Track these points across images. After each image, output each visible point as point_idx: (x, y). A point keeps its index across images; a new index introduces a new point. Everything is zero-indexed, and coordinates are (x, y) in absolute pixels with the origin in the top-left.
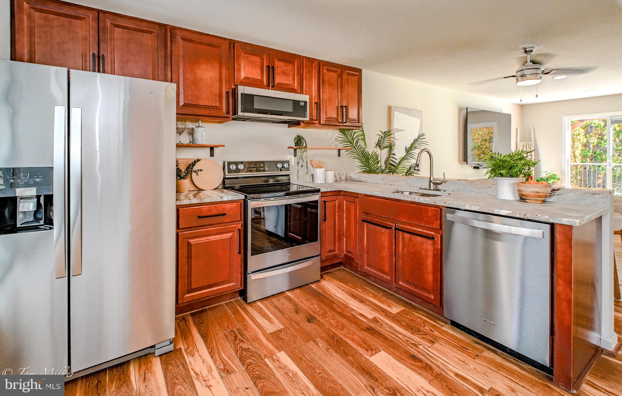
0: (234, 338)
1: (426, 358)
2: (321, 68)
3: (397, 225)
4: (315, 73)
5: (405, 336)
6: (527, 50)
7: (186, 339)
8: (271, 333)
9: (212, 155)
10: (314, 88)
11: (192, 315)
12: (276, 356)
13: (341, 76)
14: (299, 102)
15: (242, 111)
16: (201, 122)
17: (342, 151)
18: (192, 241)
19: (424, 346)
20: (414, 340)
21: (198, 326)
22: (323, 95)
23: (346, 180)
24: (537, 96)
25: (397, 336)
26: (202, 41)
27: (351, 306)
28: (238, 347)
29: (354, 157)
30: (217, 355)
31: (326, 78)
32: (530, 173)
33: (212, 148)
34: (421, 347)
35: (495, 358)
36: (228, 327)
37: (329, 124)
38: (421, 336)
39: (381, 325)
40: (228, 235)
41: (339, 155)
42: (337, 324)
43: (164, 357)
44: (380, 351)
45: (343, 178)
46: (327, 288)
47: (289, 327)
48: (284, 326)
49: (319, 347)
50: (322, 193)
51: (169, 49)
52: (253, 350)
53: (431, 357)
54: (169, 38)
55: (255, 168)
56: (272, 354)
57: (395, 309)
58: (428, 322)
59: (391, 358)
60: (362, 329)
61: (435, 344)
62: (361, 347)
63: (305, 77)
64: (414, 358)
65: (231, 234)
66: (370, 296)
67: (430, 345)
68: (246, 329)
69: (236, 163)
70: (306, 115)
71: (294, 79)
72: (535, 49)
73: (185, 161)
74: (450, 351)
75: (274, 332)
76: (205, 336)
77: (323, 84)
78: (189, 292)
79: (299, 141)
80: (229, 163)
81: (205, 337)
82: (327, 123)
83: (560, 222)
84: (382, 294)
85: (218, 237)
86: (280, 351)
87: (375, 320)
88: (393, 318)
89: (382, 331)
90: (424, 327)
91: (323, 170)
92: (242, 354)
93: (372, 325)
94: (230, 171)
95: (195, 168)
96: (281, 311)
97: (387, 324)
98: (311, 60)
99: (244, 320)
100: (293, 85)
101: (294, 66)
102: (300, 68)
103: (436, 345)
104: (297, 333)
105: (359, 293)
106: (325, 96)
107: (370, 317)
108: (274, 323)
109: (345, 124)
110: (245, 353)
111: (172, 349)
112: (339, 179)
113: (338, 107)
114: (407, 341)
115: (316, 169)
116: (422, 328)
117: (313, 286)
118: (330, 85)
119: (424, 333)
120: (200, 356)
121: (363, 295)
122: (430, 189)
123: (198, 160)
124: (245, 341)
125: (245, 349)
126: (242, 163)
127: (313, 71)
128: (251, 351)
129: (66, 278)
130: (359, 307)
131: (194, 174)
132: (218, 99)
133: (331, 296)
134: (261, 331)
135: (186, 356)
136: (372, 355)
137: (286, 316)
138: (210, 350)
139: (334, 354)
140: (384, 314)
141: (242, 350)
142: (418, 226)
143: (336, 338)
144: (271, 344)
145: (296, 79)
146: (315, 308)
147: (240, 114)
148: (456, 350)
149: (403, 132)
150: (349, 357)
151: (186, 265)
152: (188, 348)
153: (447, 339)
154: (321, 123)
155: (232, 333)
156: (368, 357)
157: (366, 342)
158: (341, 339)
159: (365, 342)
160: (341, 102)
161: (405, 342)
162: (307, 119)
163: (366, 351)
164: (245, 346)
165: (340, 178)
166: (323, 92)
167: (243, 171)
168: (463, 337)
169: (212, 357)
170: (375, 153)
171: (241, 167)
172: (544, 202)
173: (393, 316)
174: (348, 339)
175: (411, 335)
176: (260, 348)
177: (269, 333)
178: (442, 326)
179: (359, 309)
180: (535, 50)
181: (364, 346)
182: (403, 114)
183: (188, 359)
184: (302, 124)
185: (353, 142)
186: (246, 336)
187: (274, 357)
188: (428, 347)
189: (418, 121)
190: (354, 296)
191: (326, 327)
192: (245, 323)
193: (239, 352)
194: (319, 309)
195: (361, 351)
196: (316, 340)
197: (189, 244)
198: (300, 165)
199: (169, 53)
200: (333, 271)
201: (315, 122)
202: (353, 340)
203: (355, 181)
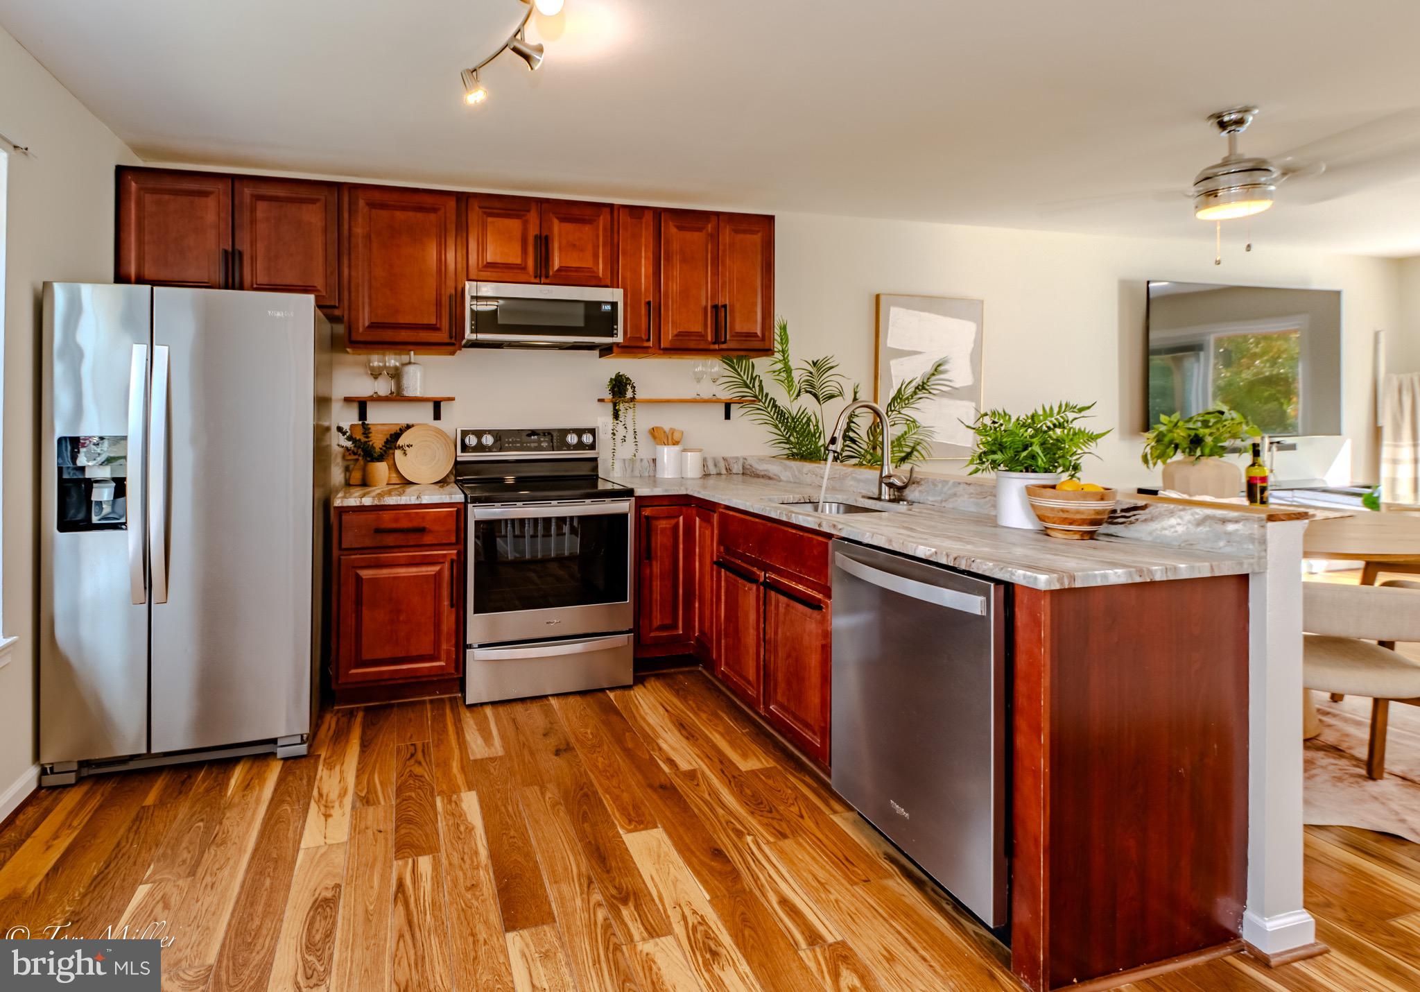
0: (409, 755)
1: (741, 860)
2: (663, 225)
3: (767, 575)
4: (646, 237)
5: (731, 813)
6: (1226, 119)
7: (335, 744)
8: (475, 761)
9: (437, 416)
10: (645, 269)
11: (367, 709)
12: (459, 797)
13: (714, 237)
14: (599, 304)
15: (472, 332)
16: (415, 354)
17: (734, 408)
18: (366, 574)
19: (758, 839)
20: (744, 823)
21: (365, 728)
22: (666, 284)
23: (743, 474)
24: (1249, 247)
25: (712, 810)
26: (404, 204)
27: (661, 742)
28: (408, 770)
29: (762, 422)
30: (366, 777)
31: (675, 246)
32: (1078, 462)
33: (437, 405)
34: (749, 839)
35: (906, 894)
36: (411, 737)
37: (683, 347)
38: (765, 821)
39: (698, 785)
40: (432, 570)
41: (728, 416)
42: (607, 768)
43: (289, 762)
44: (656, 827)
45: (737, 468)
46: (636, 702)
47: (513, 754)
48: (506, 752)
49: (544, 798)
50: (637, 497)
51: (346, 227)
52: (428, 779)
53: (756, 860)
54: (346, 206)
55: (518, 442)
56: (454, 792)
57: (752, 762)
58: (806, 798)
59: (668, 842)
60: (651, 786)
61: (786, 841)
62: (624, 814)
63: (623, 249)
64: (718, 853)
65: (437, 568)
66: (716, 731)
67: (772, 840)
68: (437, 746)
69: (479, 434)
70: (615, 331)
71: (596, 256)
72: (1254, 115)
73: (386, 428)
74: (808, 858)
75: (482, 760)
76: (366, 743)
77: (668, 259)
78: (358, 666)
79: (619, 386)
80: (465, 433)
81: (365, 746)
82: (678, 345)
83: (1011, 578)
84: (747, 730)
85: (413, 571)
86: (470, 789)
87: (691, 775)
88: (735, 779)
89: (688, 796)
90: (790, 806)
91: (677, 448)
92: (406, 781)
93: (677, 782)
94: (465, 448)
95: (400, 442)
96: (517, 728)
97: (709, 785)
98: (636, 212)
99: (444, 730)
100: (595, 269)
101: (597, 229)
102: (612, 231)
103: (788, 844)
104: (521, 767)
105: (697, 722)
106: (673, 285)
107: (684, 766)
108: (492, 745)
109: (724, 346)
110: (411, 782)
111: (305, 753)
112: (724, 471)
113: (706, 308)
114: (727, 823)
115: (659, 447)
116: (781, 808)
117: (611, 695)
118: (684, 260)
119: (778, 817)
120: (342, 772)
121: (704, 726)
122: (879, 499)
123: (408, 427)
124: (424, 763)
125: (416, 776)
126: (489, 432)
127: (644, 234)
128: (424, 780)
129: (146, 606)
130: (677, 746)
131: (398, 453)
132: (433, 309)
133: (634, 717)
134: (461, 753)
135: (320, 767)
136: (629, 831)
137: (522, 738)
138: (361, 766)
139: (562, 814)
140: (719, 766)
141: (410, 776)
142: (800, 580)
143: (586, 790)
144: (463, 776)
145: (601, 255)
146: (586, 733)
147: (469, 335)
148: (825, 861)
149: (917, 356)
150: (586, 825)
151: (353, 615)
152: (330, 757)
153: (821, 837)
154: (662, 346)
155: (413, 748)
156: (621, 832)
157: (640, 808)
158: (595, 793)
159: (636, 807)
160: (714, 295)
161: (721, 824)
162: (619, 339)
163: (627, 821)
164: (418, 770)
165: (729, 470)
166: (667, 278)
167: (490, 449)
168: (865, 841)
169: (357, 777)
170: (803, 413)
171: (488, 440)
172: (1091, 535)
173: (736, 774)
174: (608, 796)
175: (746, 815)
176: (440, 779)
177: (472, 758)
178: (835, 812)
179: (673, 749)
180: (1250, 119)
181: (632, 813)
182: (916, 312)
183: (322, 771)
184: (615, 349)
185: (754, 386)
186: (430, 756)
187: (454, 797)
188: (765, 842)
189: (969, 328)
190: (682, 726)
191: (582, 769)
192: (441, 737)
193: (403, 778)
194: (591, 737)
195: (618, 820)
196: (548, 785)
197: (359, 578)
198: (619, 437)
199: (346, 232)
200: (675, 673)
201: (646, 344)
202: (616, 799)
203: (758, 476)
